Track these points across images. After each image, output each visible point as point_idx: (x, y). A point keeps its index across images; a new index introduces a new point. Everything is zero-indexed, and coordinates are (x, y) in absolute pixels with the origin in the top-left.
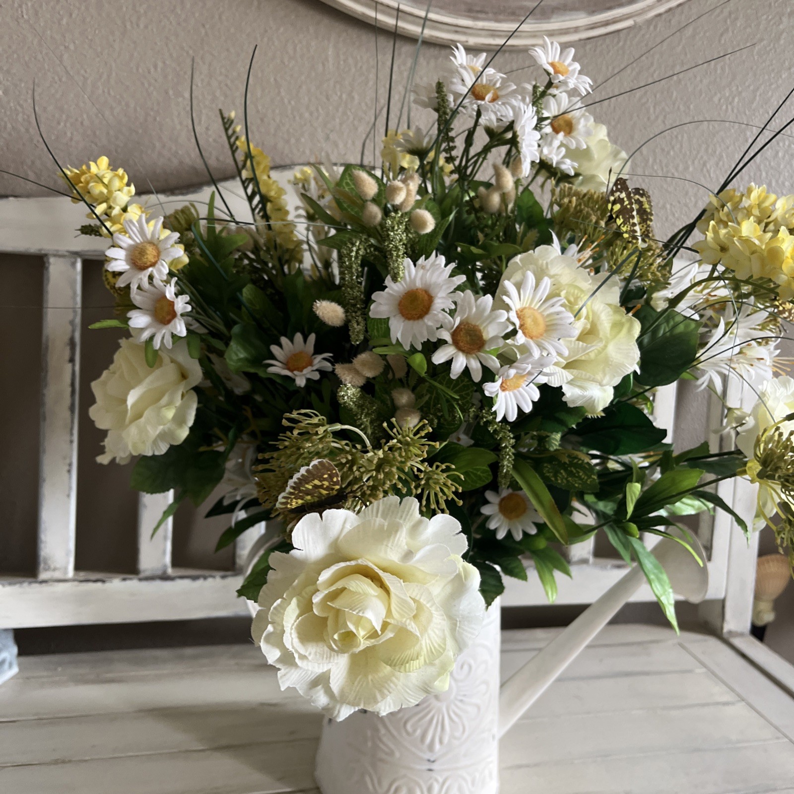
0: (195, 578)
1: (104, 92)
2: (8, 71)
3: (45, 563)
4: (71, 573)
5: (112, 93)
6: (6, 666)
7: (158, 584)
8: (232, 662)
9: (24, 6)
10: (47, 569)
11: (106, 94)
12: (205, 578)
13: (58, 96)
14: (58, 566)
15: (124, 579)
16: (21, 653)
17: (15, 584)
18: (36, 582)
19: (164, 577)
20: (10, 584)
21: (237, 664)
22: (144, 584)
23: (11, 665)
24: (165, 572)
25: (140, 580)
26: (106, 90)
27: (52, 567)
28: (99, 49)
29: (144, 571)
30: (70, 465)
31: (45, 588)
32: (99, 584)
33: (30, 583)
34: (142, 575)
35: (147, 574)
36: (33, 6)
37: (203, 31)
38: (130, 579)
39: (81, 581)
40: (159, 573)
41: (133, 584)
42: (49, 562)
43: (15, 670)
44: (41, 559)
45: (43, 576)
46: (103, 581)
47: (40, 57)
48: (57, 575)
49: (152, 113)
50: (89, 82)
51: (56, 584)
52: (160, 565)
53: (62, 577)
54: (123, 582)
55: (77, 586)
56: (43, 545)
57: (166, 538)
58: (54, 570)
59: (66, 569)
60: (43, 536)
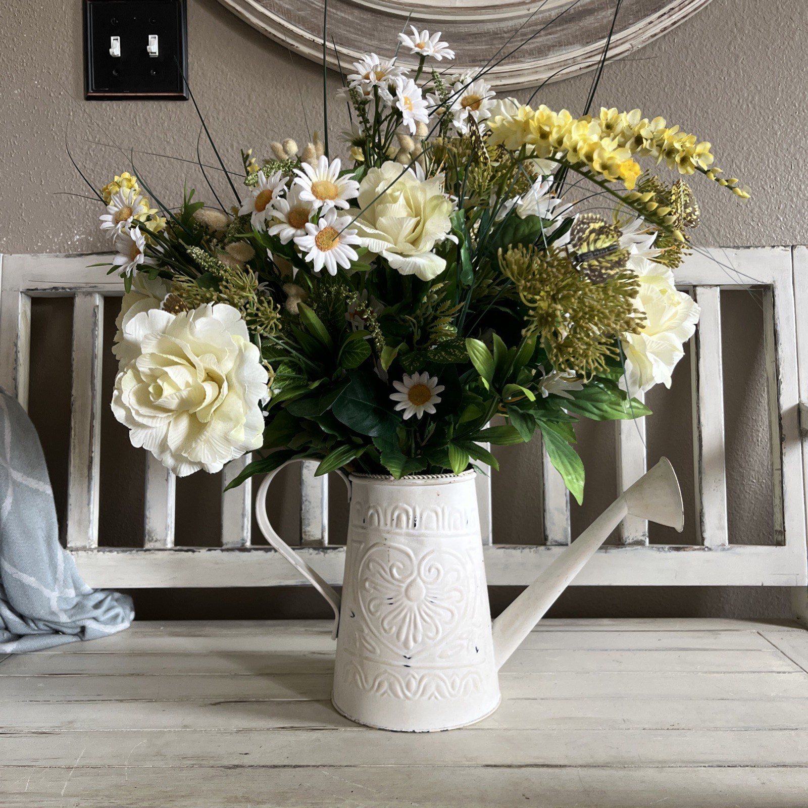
1: (195, 170)
3: (150, 536)
4: (170, 544)
6: (120, 619)
7: (237, 553)
9: (137, 117)
10: (151, 541)
13: (163, 178)
14: (159, 538)
15: (209, 550)
16: (137, 618)
17: (126, 551)
18: (142, 551)
19: (243, 549)
20: (123, 551)
22: (225, 553)
23: (123, 621)
24: (243, 544)
25: (222, 550)
27: (155, 539)
29: (226, 544)
31: (148, 555)
32: (190, 553)
33: (138, 551)
34: (224, 547)
35: (229, 546)
36: (143, 116)
37: (266, 116)
38: (215, 550)
39: (176, 551)
40: (239, 546)
41: (216, 554)
42: (153, 535)
43: (126, 624)
44: (147, 531)
45: (148, 546)
46: (193, 551)
48: (158, 545)
51: (157, 552)
52: (239, 539)
53: (162, 547)
54: (209, 552)
55: (172, 554)
56: (147, 521)
57: (243, 515)
58: (156, 541)
59: (165, 540)
60: (147, 513)
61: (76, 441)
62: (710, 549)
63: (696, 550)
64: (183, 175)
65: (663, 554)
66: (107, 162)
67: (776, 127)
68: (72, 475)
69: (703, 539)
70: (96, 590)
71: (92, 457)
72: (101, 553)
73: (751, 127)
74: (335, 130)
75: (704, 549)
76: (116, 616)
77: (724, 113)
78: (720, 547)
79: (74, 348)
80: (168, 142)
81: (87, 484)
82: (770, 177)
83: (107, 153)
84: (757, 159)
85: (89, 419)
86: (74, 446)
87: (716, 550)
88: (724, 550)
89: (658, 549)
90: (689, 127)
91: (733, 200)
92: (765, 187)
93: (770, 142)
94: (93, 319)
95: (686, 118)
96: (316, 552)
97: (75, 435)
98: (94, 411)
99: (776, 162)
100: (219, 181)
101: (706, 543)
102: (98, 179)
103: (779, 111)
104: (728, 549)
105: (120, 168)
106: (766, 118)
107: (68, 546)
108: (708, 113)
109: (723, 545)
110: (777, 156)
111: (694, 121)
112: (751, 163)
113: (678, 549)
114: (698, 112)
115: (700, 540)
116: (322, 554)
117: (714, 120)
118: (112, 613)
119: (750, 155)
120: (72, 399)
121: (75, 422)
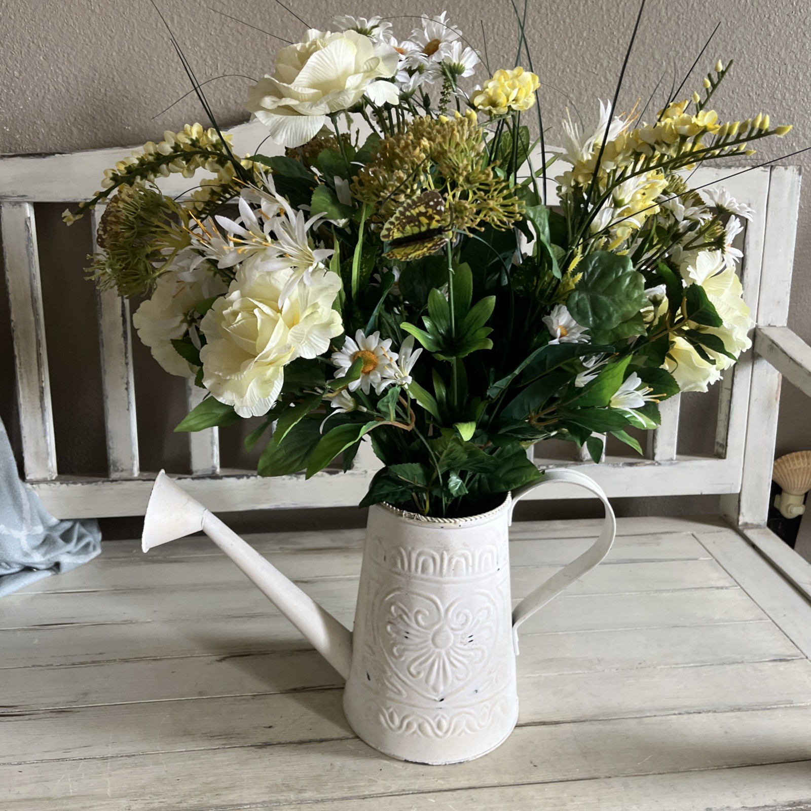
0: (239, 477)
1: (129, 48)
2: (46, 38)
3: (115, 466)
4: (136, 473)
5: (137, 49)
6: (91, 548)
7: (209, 481)
8: (277, 547)
10: (116, 471)
11: (132, 52)
12: (248, 477)
13: (90, 57)
14: (124, 468)
15: (180, 479)
16: (104, 539)
17: (92, 482)
18: (108, 481)
19: (214, 476)
20: (88, 483)
21: (281, 548)
22: (196, 481)
23: (95, 548)
24: (214, 472)
25: (193, 479)
26: (131, 47)
27: (120, 468)
28: (121, 9)
29: (196, 472)
30: (127, 383)
31: (116, 487)
33: (104, 482)
34: (194, 475)
35: (199, 474)
38: (185, 478)
39: (144, 480)
40: (210, 473)
41: (187, 482)
42: (118, 465)
43: (99, 551)
44: (111, 461)
45: (114, 476)
47: (71, 22)
48: (125, 475)
49: (173, 64)
50: (115, 41)
51: (124, 482)
52: (209, 467)
53: (129, 477)
54: (179, 481)
55: (141, 484)
56: (111, 451)
57: (212, 443)
58: (122, 471)
59: (132, 470)
60: (110, 444)
61: (23, 370)
62: (660, 464)
63: (647, 465)
64: (114, 54)
65: (617, 470)
66: (19, 34)
67: (771, 27)
68: (23, 407)
69: (654, 454)
70: (62, 521)
71: (43, 388)
72: (64, 485)
73: (746, 25)
74: (296, 6)
75: (654, 464)
76: (87, 545)
77: (721, 7)
78: (669, 462)
79: (7, 266)
80: (93, 11)
81: (40, 415)
82: (757, 83)
83: (18, 22)
84: (748, 62)
85: (35, 346)
86: (21, 375)
87: (665, 465)
88: (672, 464)
89: (614, 465)
90: (684, 21)
91: (717, 106)
92: (751, 94)
93: (762, 44)
94: (26, 234)
95: (682, 11)
96: (289, 477)
97: (20, 364)
98: (39, 338)
99: (765, 66)
100: (158, 63)
101: (657, 458)
102: (10, 54)
103: (776, 9)
104: (676, 464)
105: (35, 41)
106: (763, 17)
107: (28, 478)
108: (705, 7)
109: (672, 460)
110: (767, 60)
111: (690, 15)
112: (741, 66)
113: (631, 464)
114: (695, 5)
115: (651, 454)
116: (295, 479)
117: (710, 16)
118: (83, 543)
119: (740, 57)
120: (12, 324)
121: (19, 350)
